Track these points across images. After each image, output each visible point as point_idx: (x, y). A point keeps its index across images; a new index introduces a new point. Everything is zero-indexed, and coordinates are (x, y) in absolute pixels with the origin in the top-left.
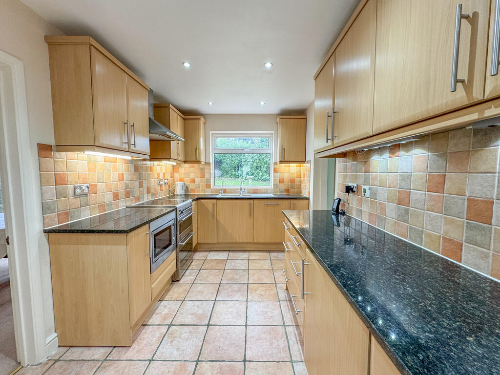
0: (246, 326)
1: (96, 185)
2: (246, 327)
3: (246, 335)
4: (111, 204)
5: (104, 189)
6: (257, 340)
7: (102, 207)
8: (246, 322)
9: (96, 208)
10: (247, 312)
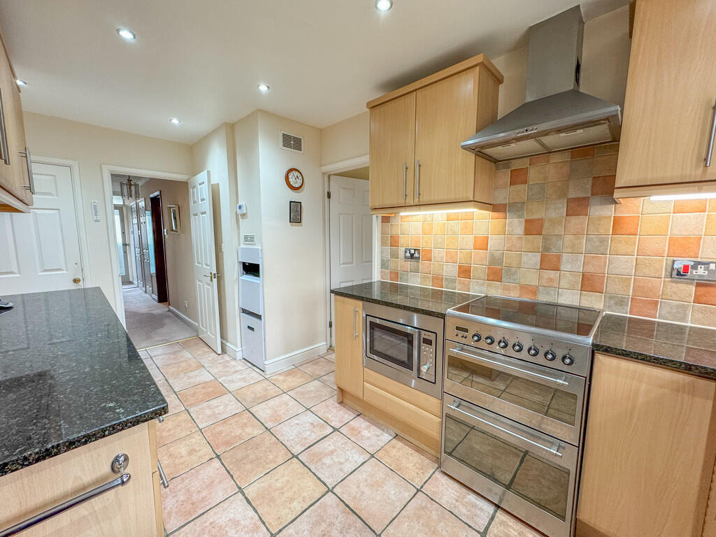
0: (241, 490)
1: (430, 251)
2: (240, 488)
3: (232, 478)
4: (454, 281)
5: (442, 257)
6: (212, 482)
7: (438, 279)
8: (244, 495)
9: (428, 278)
10: (256, 512)
